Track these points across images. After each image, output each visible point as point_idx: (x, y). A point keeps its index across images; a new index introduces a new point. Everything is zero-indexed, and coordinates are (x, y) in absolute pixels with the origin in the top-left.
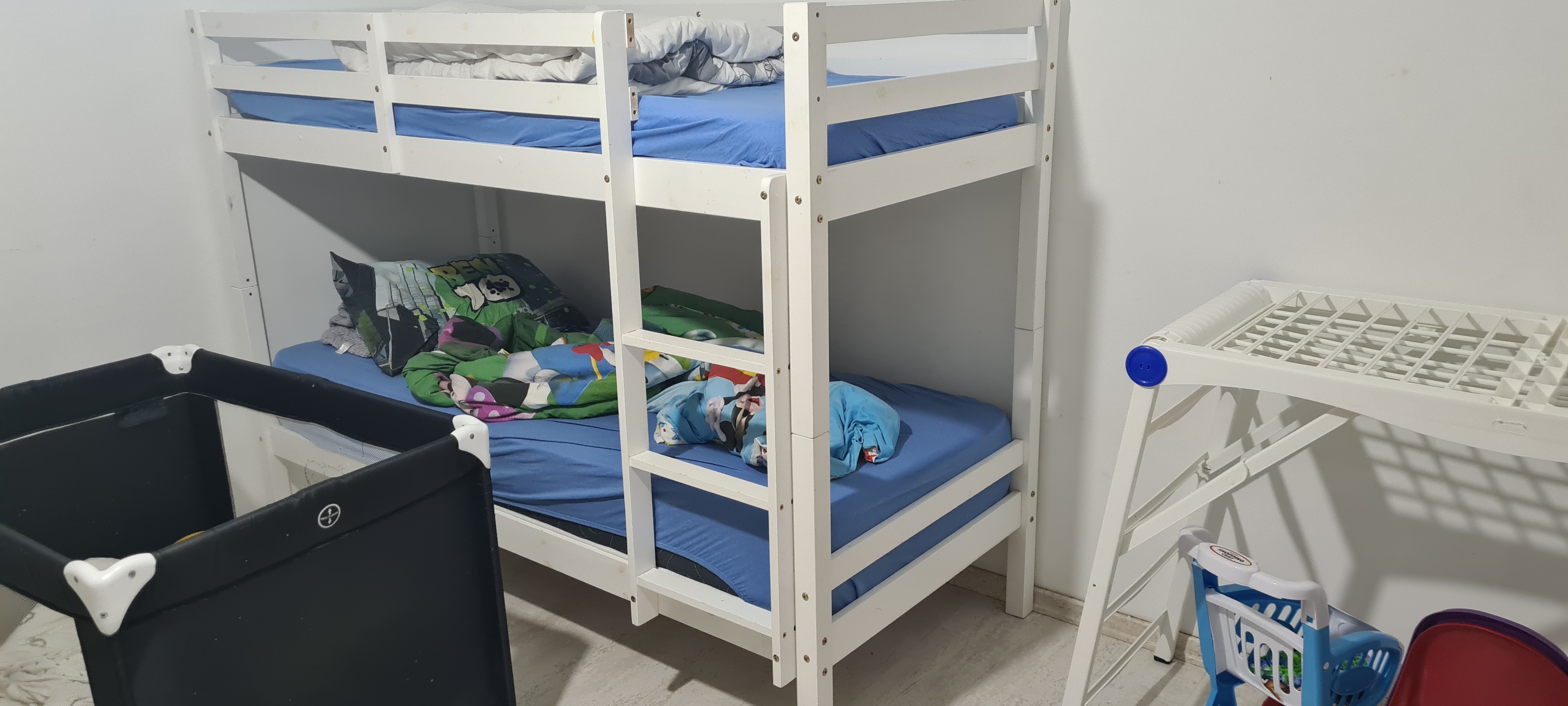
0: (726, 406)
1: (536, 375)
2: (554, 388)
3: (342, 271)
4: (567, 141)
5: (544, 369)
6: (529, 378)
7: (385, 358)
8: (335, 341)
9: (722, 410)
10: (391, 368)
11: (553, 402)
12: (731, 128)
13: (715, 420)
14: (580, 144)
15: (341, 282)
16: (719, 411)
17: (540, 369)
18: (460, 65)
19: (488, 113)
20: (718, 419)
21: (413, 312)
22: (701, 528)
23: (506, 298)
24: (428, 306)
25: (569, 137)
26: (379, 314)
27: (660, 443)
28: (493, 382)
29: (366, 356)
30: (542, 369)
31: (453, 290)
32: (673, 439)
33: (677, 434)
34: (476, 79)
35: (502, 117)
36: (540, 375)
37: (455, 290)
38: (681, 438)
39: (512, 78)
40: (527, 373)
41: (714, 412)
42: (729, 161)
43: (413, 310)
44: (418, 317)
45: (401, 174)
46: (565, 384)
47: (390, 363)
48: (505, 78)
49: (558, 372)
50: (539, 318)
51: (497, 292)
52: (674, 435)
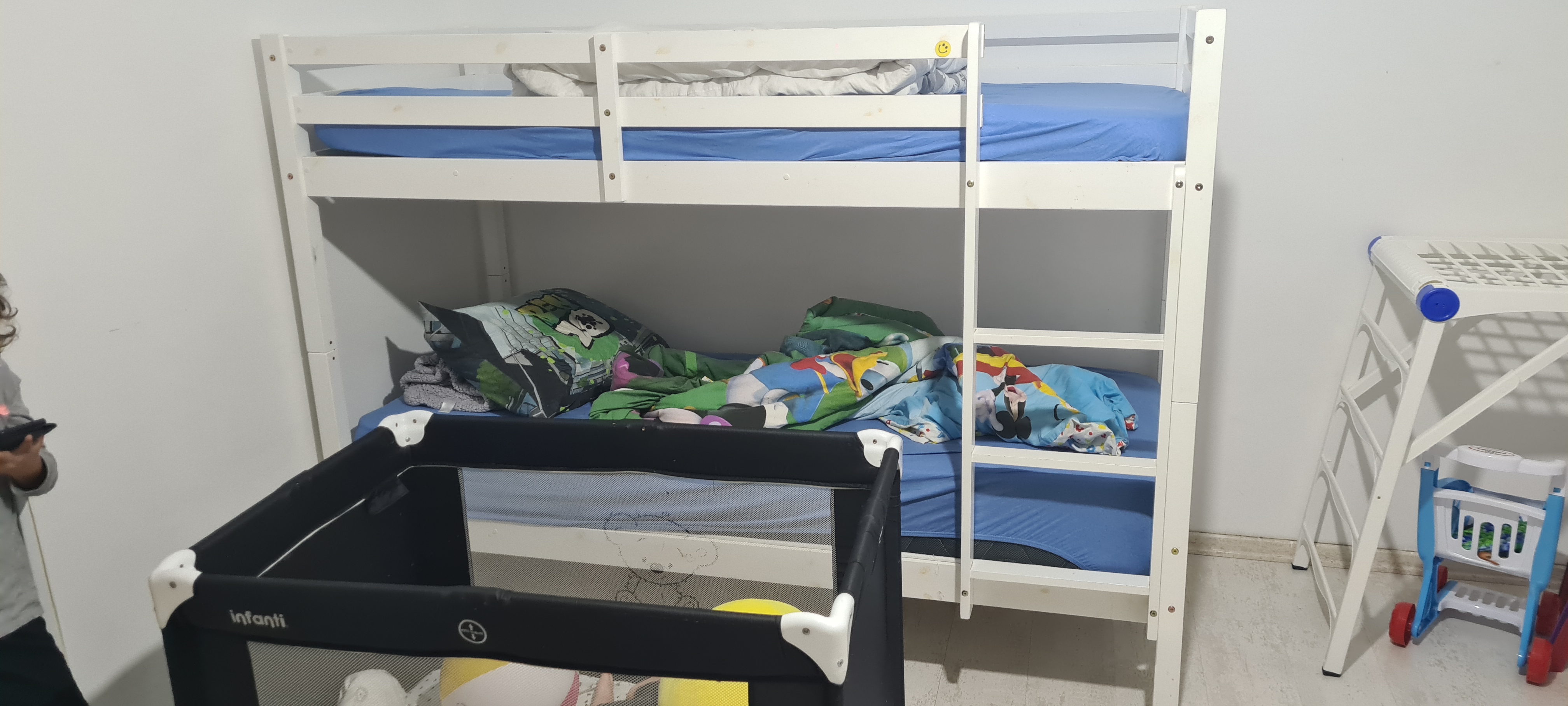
0: (997, 396)
1: (765, 397)
2: (791, 407)
3: (438, 320)
4: (890, 151)
5: (772, 389)
6: (756, 401)
7: (535, 407)
9: (994, 401)
10: (546, 417)
11: (793, 421)
12: (1109, 127)
13: (990, 411)
14: (907, 154)
15: (439, 332)
16: (991, 403)
17: (768, 389)
19: (772, 130)
20: (993, 410)
21: (538, 355)
24: (547, 348)
25: (891, 148)
26: (507, 361)
27: (926, 443)
28: (719, 409)
30: (770, 389)
31: (554, 329)
32: (938, 437)
33: (942, 432)
35: (790, 133)
36: (768, 397)
37: (556, 329)
38: (946, 436)
39: (798, 93)
40: (755, 396)
41: (987, 405)
42: (1103, 158)
43: (538, 353)
44: (545, 360)
46: (800, 401)
47: (542, 412)
49: (787, 390)
51: (593, 327)
52: (939, 434)
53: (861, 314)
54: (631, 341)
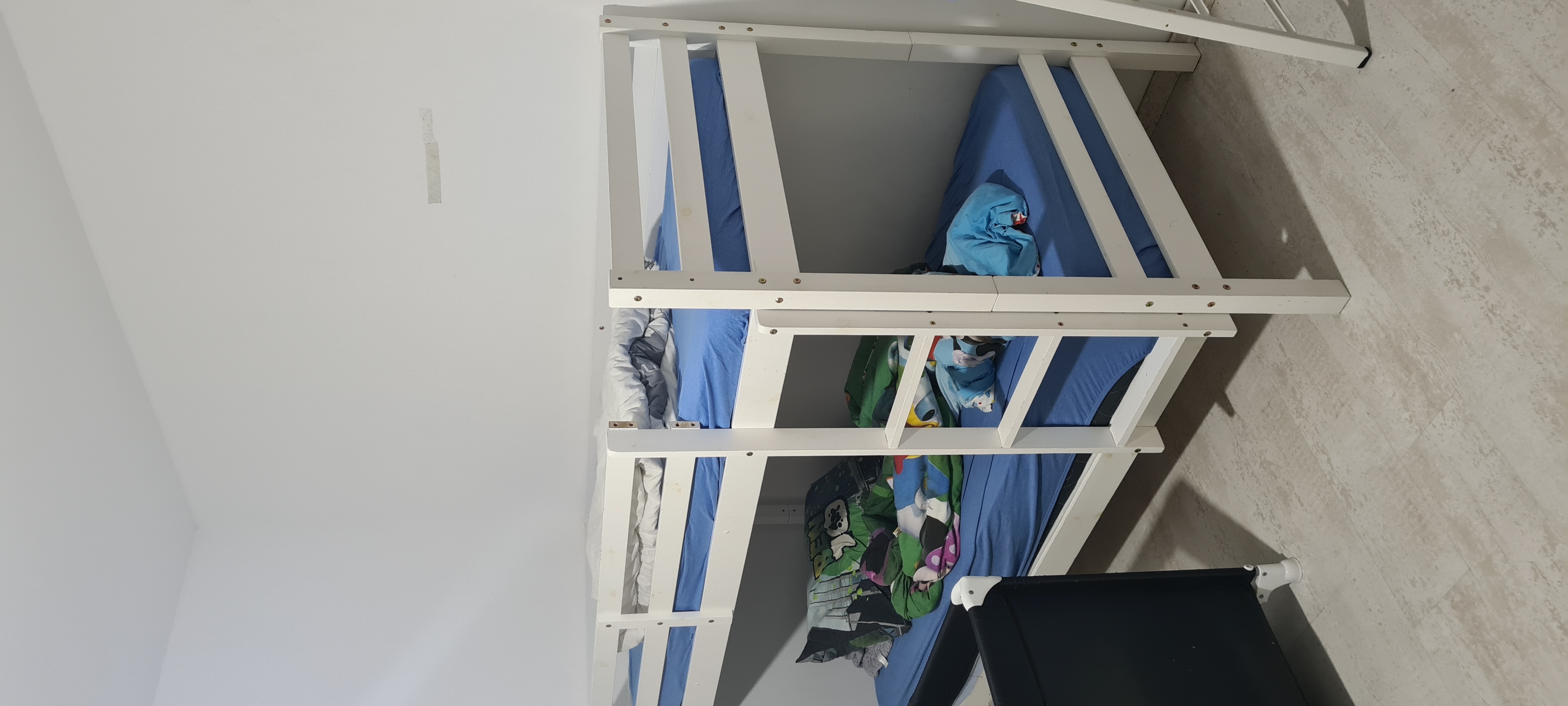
0: (962, 349)
1: (920, 508)
2: (932, 495)
3: (813, 655)
4: (713, 478)
5: (914, 501)
6: (921, 516)
7: (894, 630)
8: (876, 667)
9: (965, 353)
10: (904, 626)
11: (945, 496)
12: (712, 349)
13: (974, 359)
14: (717, 468)
15: (823, 657)
16: (966, 356)
17: (914, 504)
18: (642, 555)
19: (685, 539)
20: (974, 357)
21: (854, 600)
22: (1075, 386)
23: (846, 514)
24: (850, 585)
25: (710, 478)
26: (854, 629)
27: (992, 408)
28: (923, 547)
29: (892, 643)
30: (914, 502)
31: (837, 561)
32: (989, 397)
33: (984, 392)
34: (657, 545)
35: (690, 529)
36: (920, 505)
37: (837, 559)
38: (989, 389)
39: (657, 517)
40: (917, 516)
41: (966, 360)
42: (741, 352)
43: (852, 599)
44: (858, 596)
45: (734, 610)
46: (930, 484)
47: (899, 626)
48: (656, 523)
49: (918, 489)
50: (867, 486)
51: (840, 521)
52: (986, 396)
53: (865, 372)
54: (858, 491)
